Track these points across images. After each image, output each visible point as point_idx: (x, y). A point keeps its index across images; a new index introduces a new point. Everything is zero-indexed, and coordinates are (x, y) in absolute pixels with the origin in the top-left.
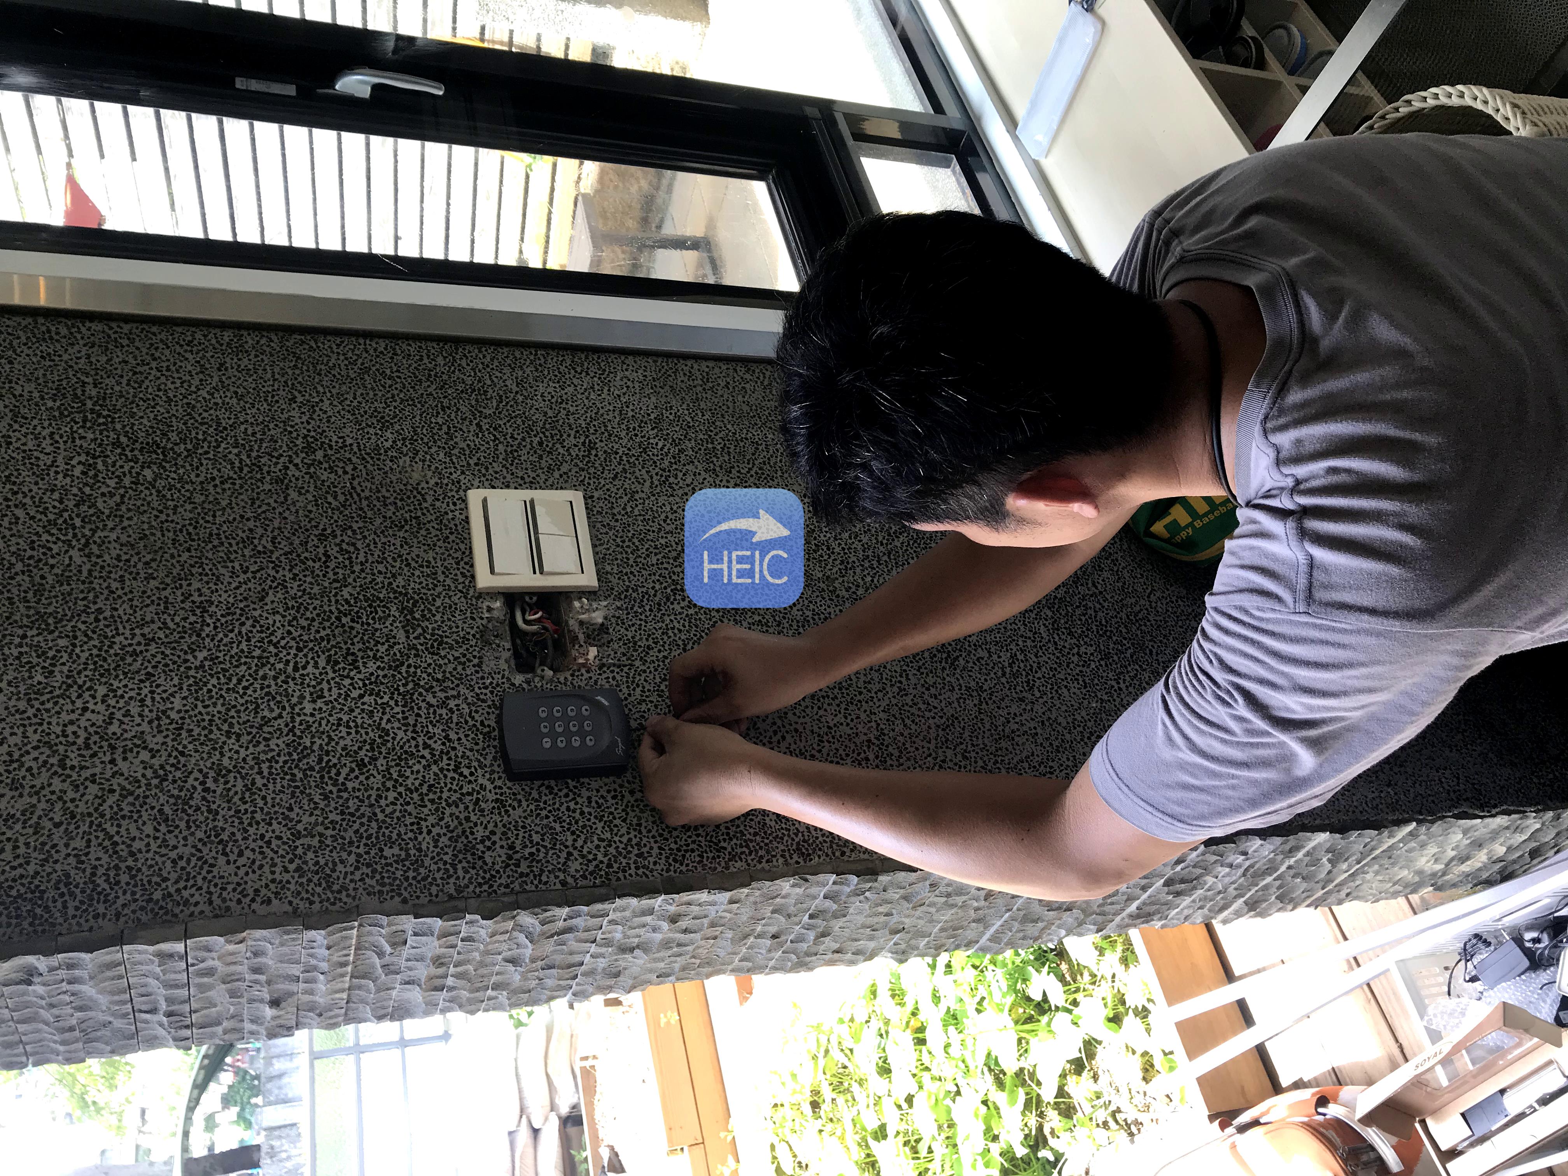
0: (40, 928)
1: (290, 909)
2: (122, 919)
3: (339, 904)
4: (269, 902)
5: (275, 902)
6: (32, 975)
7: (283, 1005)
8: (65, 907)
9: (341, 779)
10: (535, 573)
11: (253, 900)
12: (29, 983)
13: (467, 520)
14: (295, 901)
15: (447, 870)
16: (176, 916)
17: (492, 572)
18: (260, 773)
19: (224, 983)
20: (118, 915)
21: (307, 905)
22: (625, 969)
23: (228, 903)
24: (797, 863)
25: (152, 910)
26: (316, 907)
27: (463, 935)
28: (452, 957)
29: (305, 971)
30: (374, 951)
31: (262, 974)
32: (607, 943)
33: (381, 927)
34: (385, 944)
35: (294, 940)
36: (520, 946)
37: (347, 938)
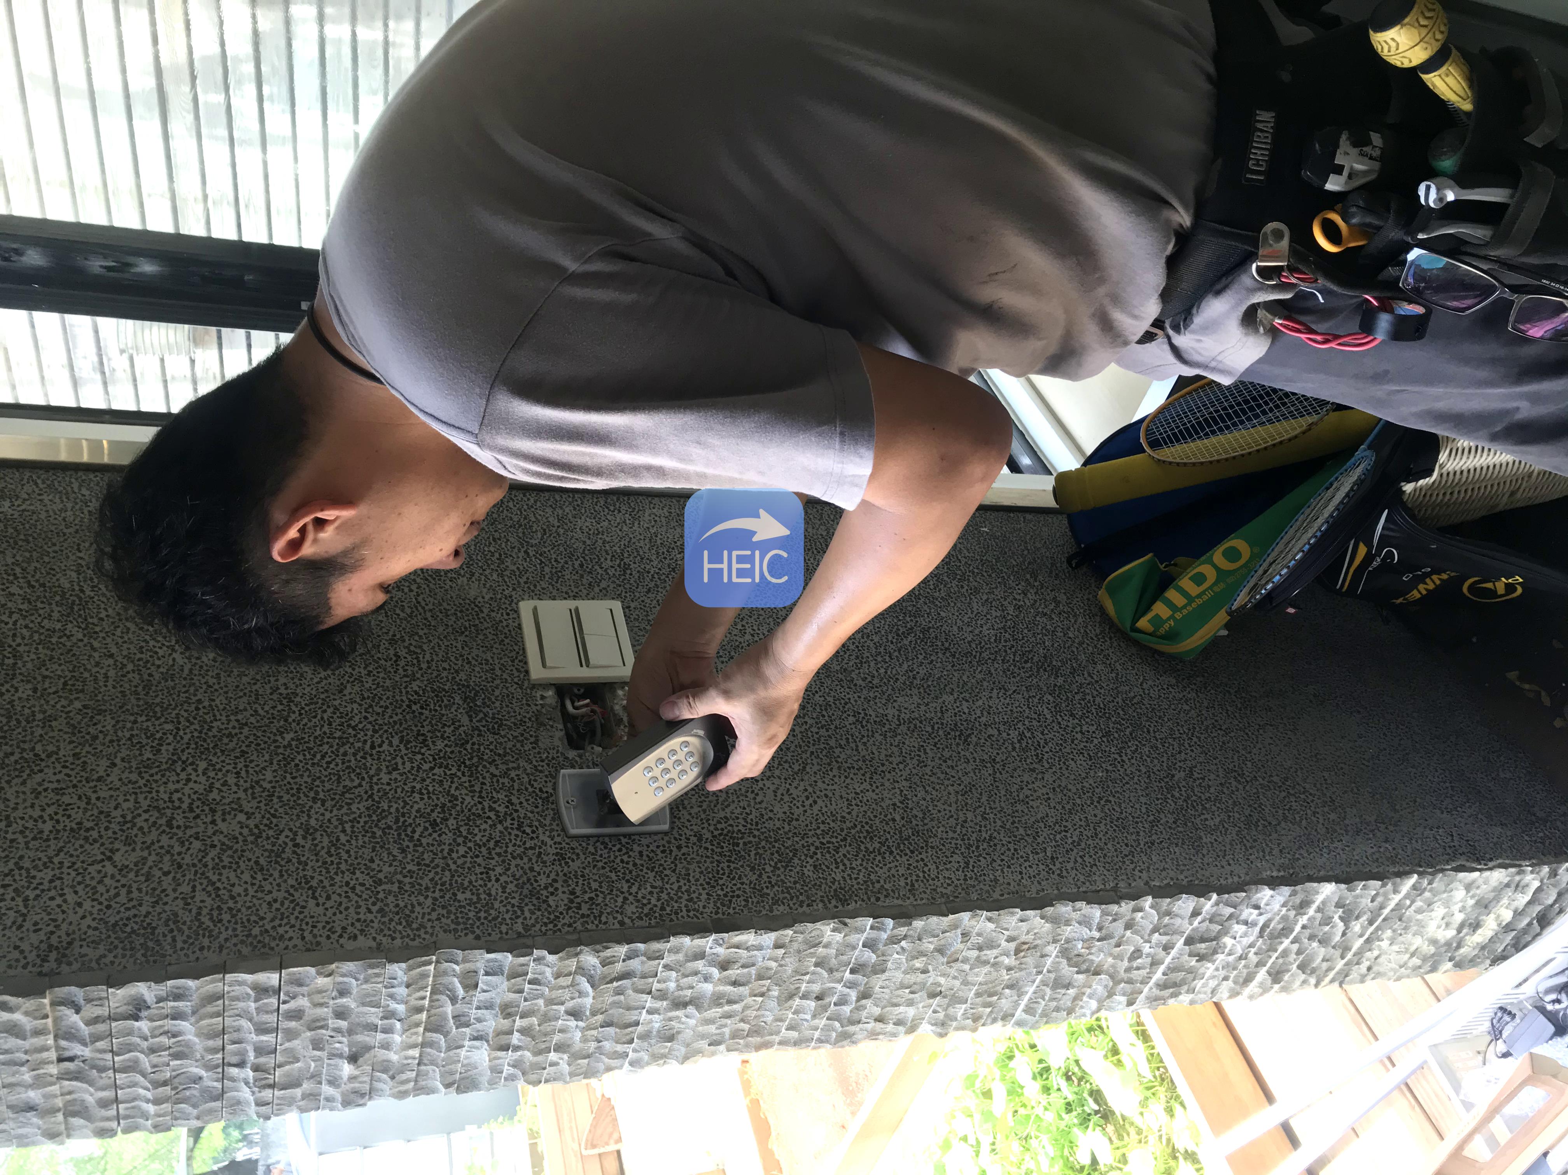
0: (152, 959)
1: (374, 944)
2: (225, 951)
3: (418, 940)
4: (355, 937)
5: (361, 938)
6: (140, 1010)
7: (361, 1061)
8: (174, 939)
9: (416, 836)
10: (581, 666)
11: (341, 936)
12: (137, 1018)
13: (520, 627)
14: (379, 938)
15: (515, 912)
16: (272, 949)
17: (544, 665)
18: (344, 831)
19: (310, 1030)
20: (221, 948)
21: (390, 941)
22: (678, 1033)
23: (319, 939)
24: (836, 907)
25: (251, 943)
26: (398, 942)
27: (530, 976)
28: (518, 1006)
29: (384, 1018)
30: (448, 996)
31: (344, 1019)
32: (662, 995)
33: (457, 963)
34: (459, 985)
35: (377, 975)
36: (581, 994)
37: (425, 976)
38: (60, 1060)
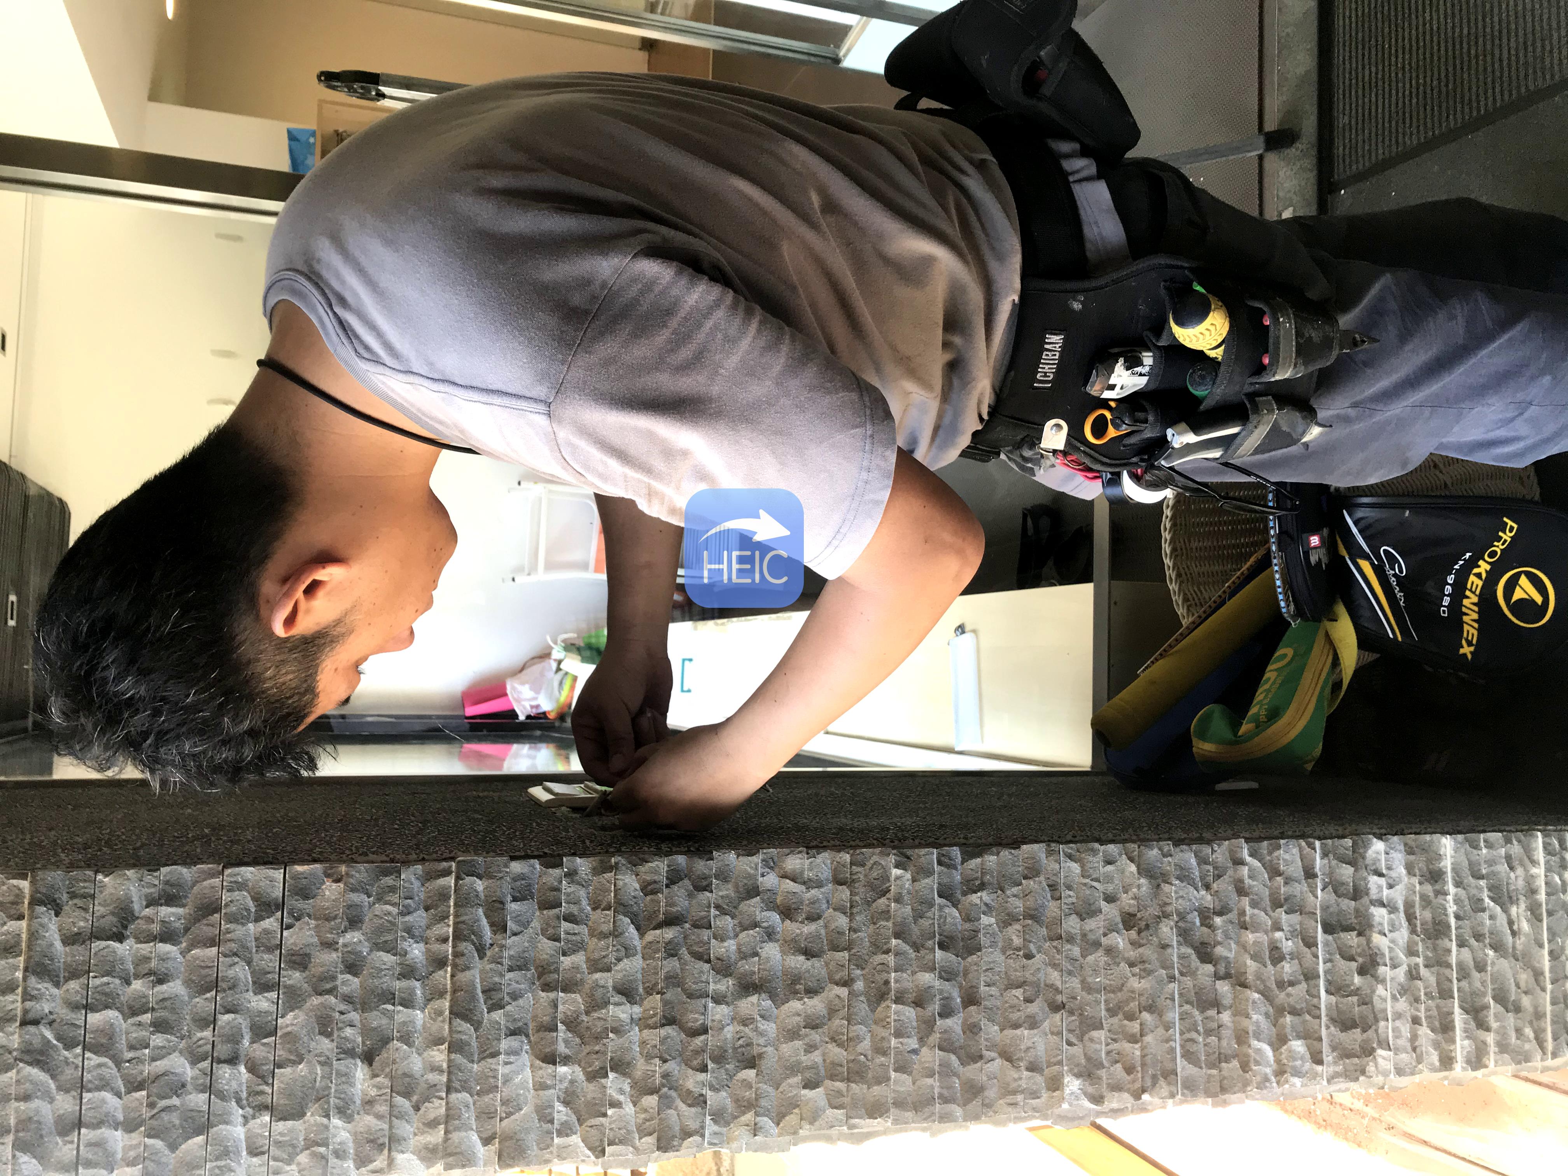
7: (377, 1064)
12: (120, 939)
19: (317, 993)
22: (759, 1053)
27: (564, 908)
28: (557, 971)
29: (403, 976)
30: (474, 944)
31: (355, 975)
32: (724, 969)
33: (480, 877)
34: (484, 922)
35: (393, 889)
36: (629, 952)
37: (443, 896)
38: (24, 1023)
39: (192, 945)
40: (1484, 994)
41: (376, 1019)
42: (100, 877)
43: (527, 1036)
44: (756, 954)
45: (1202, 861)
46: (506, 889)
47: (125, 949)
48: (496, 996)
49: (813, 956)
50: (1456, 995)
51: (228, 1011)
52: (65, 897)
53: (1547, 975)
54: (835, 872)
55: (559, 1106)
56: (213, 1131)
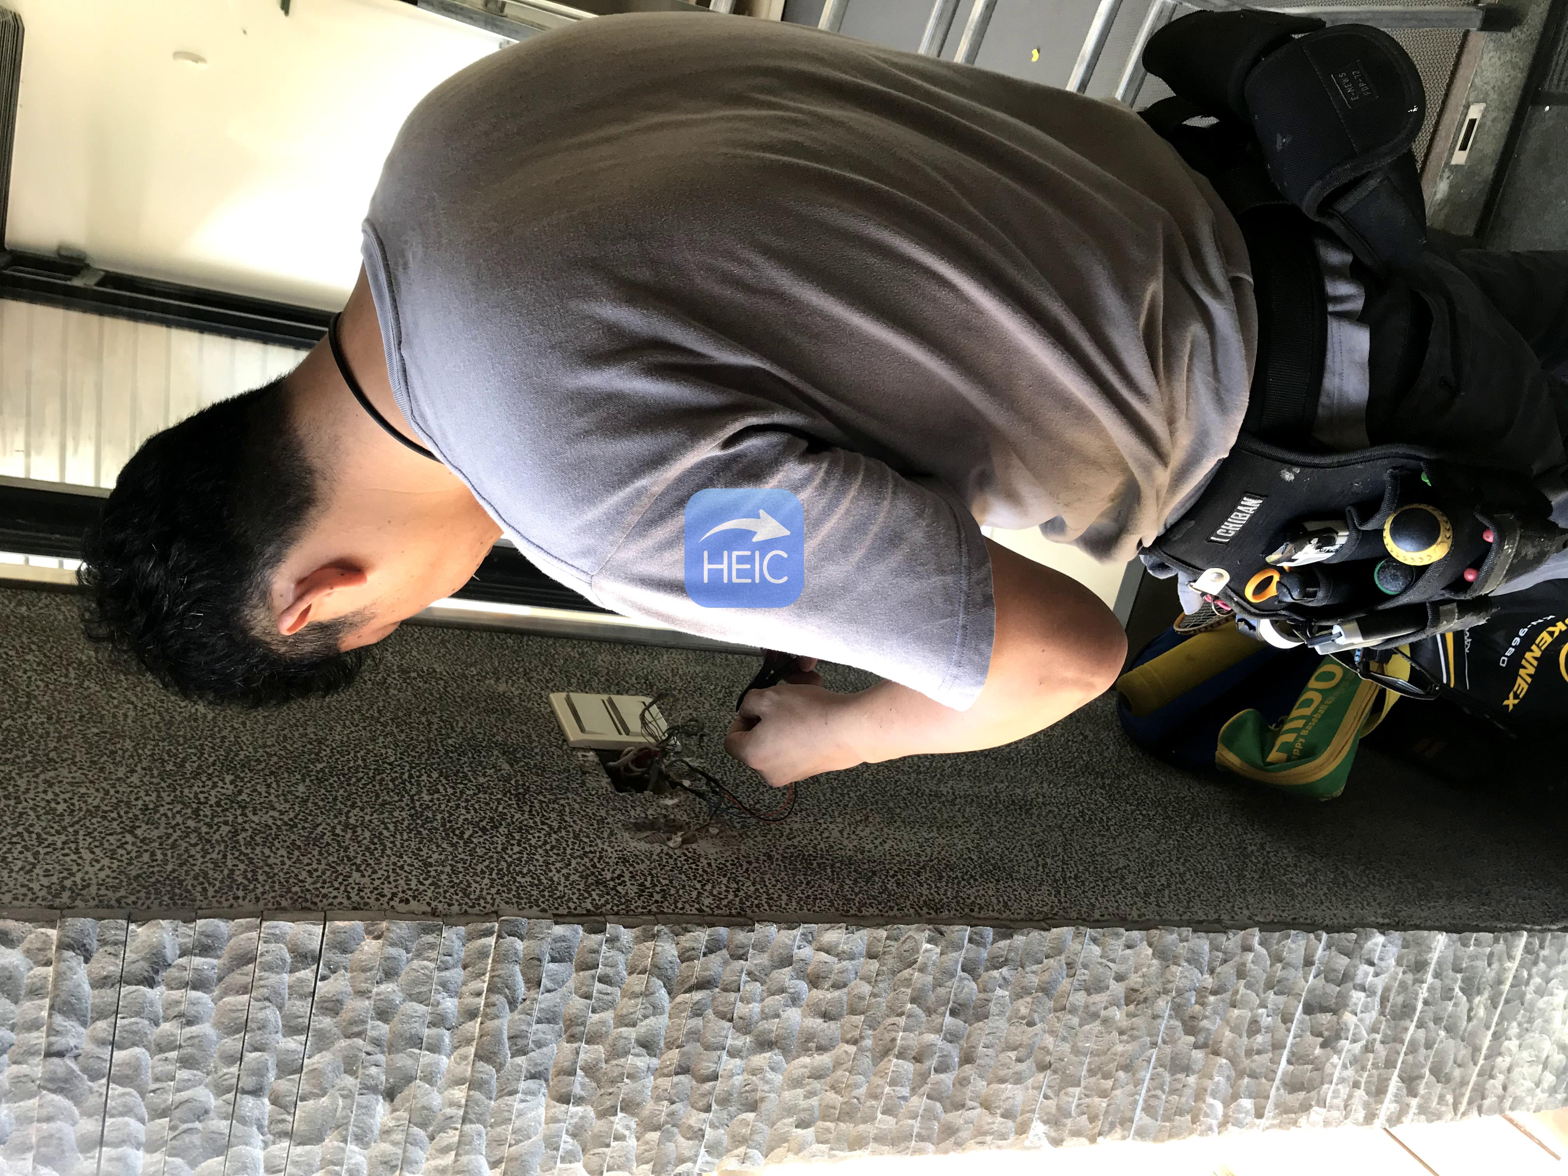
0: (180, 902)
1: (429, 909)
2: (262, 902)
3: (477, 908)
4: (407, 901)
5: (412, 901)
6: (157, 972)
7: (398, 1098)
8: (205, 890)
10: (620, 733)
11: (391, 899)
12: (151, 983)
16: (316, 904)
17: (582, 731)
19: (346, 1037)
20: (257, 899)
21: (446, 906)
23: (367, 900)
24: (929, 914)
25: (291, 898)
26: (455, 908)
27: (601, 970)
28: (583, 1024)
29: (432, 1024)
30: (506, 997)
31: (386, 1021)
32: (744, 1027)
33: (521, 938)
34: (520, 978)
35: (432, 946)
36: (656, 1010)
37: (483, 954)
38: (49, 1054)
39: (225, 993)
40: (1423, 1066)
41: (402, 1060)
42: (132, 926)
43: (546, 1080)
44: (778, 1016)
45: (1215, 948)
46: (546, 948)
47: (157, 995)
48: (521, 1042)
49: (831, 1019)
50: (1399, 1065)
51: (256, 1049)
52: (95, 944)
53: (1484, 1051)
54: (869, 945)
55: (565, 1137)
56: (232, 1151)
